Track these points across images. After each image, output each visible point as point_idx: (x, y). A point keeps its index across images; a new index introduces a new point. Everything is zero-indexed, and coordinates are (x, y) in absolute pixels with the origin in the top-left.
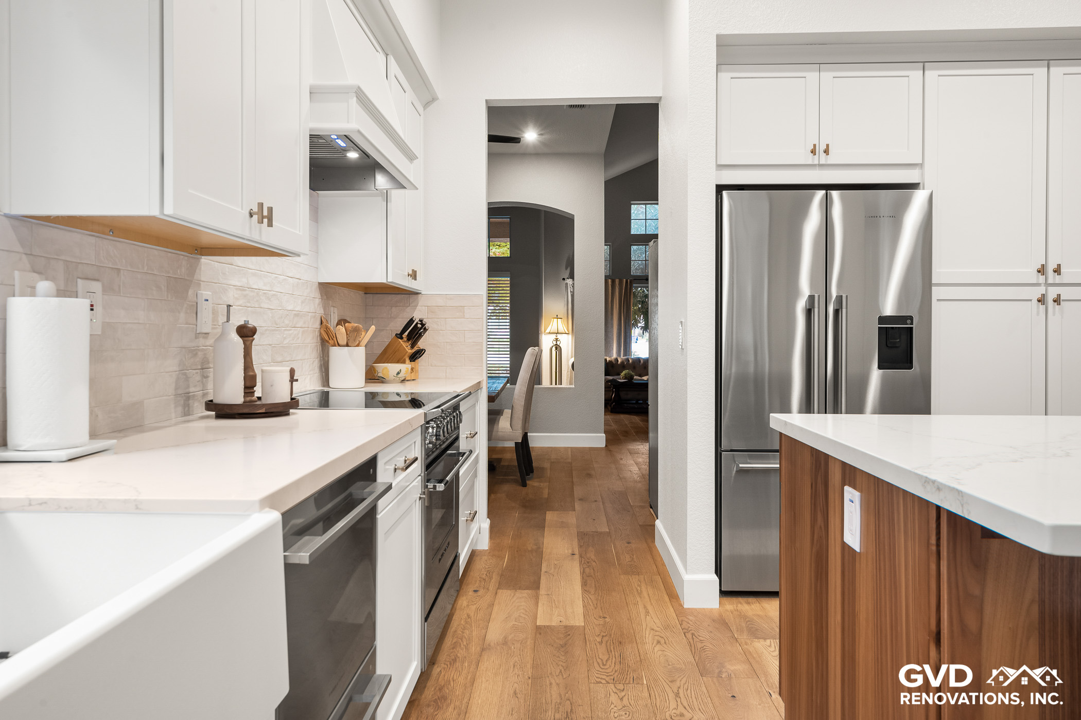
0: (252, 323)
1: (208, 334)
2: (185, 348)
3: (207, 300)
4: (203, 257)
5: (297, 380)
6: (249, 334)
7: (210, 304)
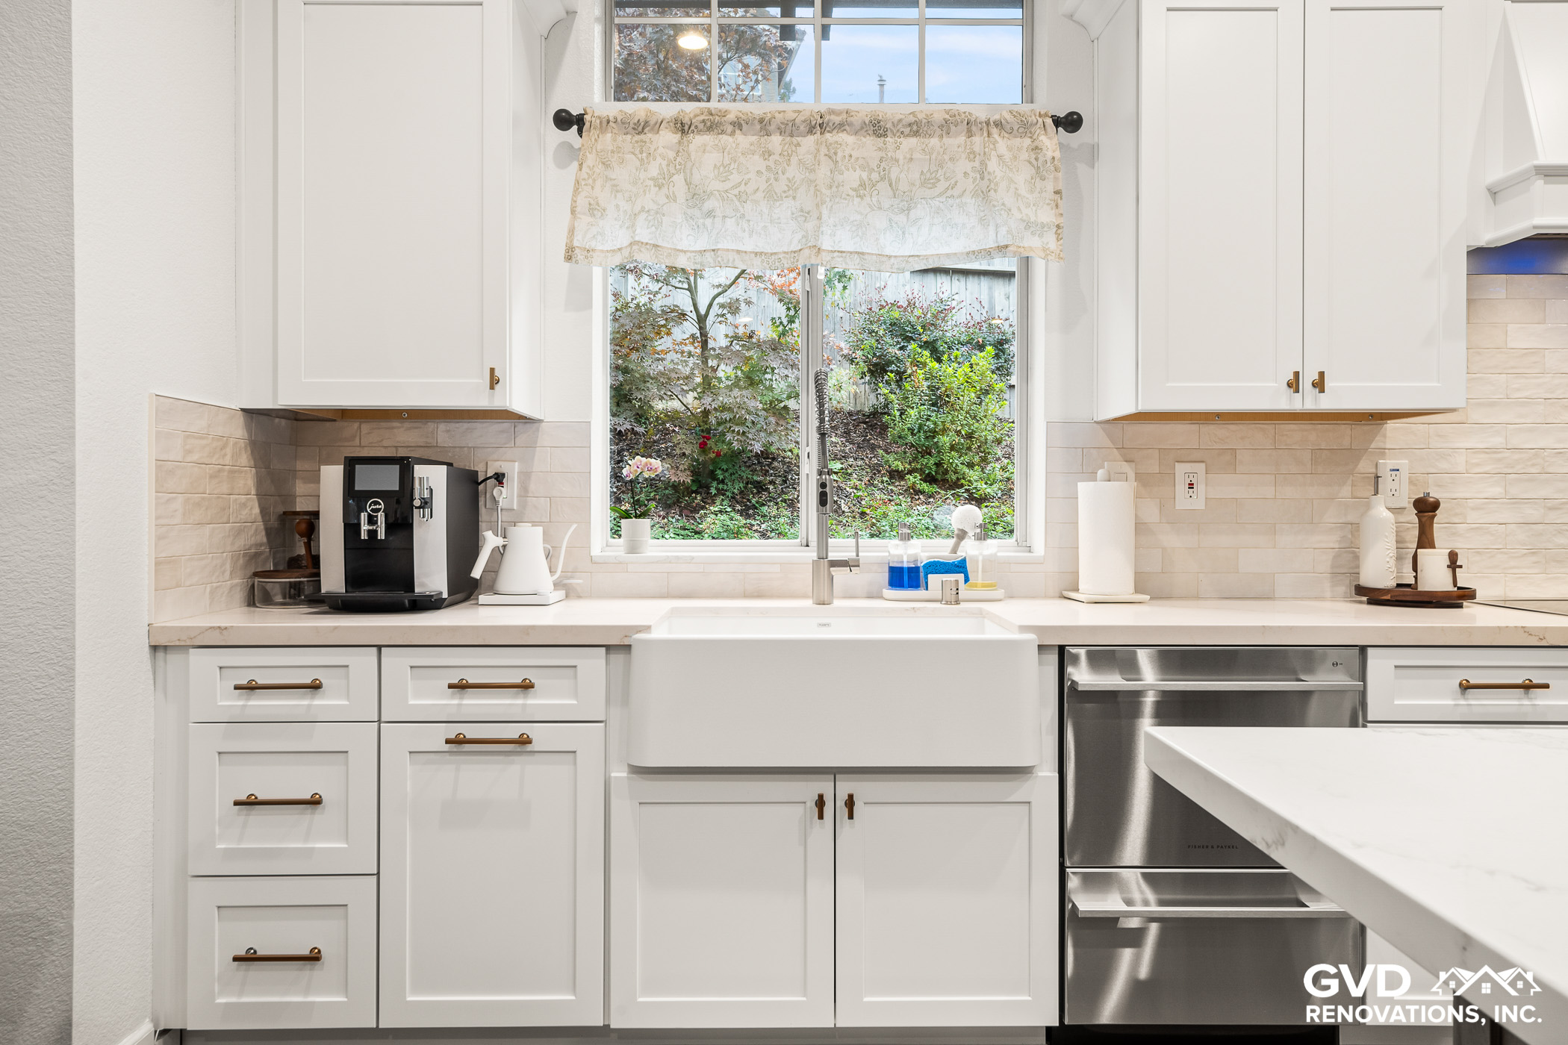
0: (1435, 494)
1: (1405, 508)
2: (1351, 524)
3: (1398, 470)
4: (1388, 422)
5: (1461, 567)
6: (1426, 508)
7: (1404, 474)
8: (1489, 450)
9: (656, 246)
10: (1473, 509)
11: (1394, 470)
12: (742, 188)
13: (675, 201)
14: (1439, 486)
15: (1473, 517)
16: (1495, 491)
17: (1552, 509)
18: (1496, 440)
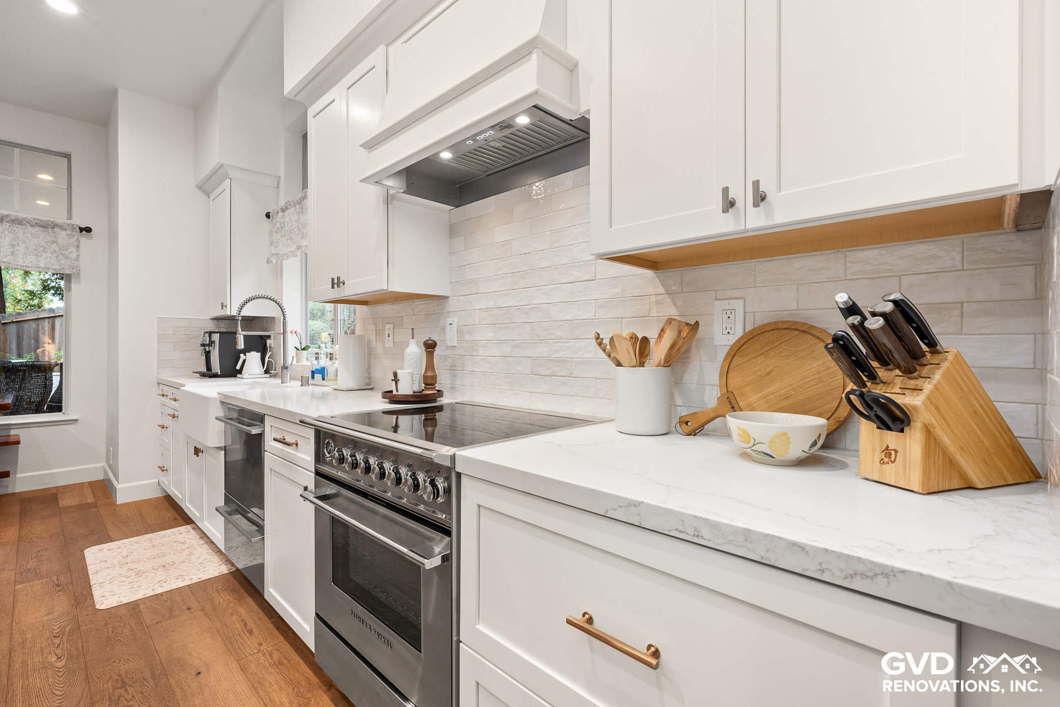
1: (456, 347)
6: (428, 346)
7: (455, 326)
8: (488, 310)
9: (277, 254)
10: (482, 347)
11: (450, 324)
12: (291, 228)
13: (285, 236)
15: (482, 352)
16: (490, 335)
17: (516, 347)
18: (491, 304)
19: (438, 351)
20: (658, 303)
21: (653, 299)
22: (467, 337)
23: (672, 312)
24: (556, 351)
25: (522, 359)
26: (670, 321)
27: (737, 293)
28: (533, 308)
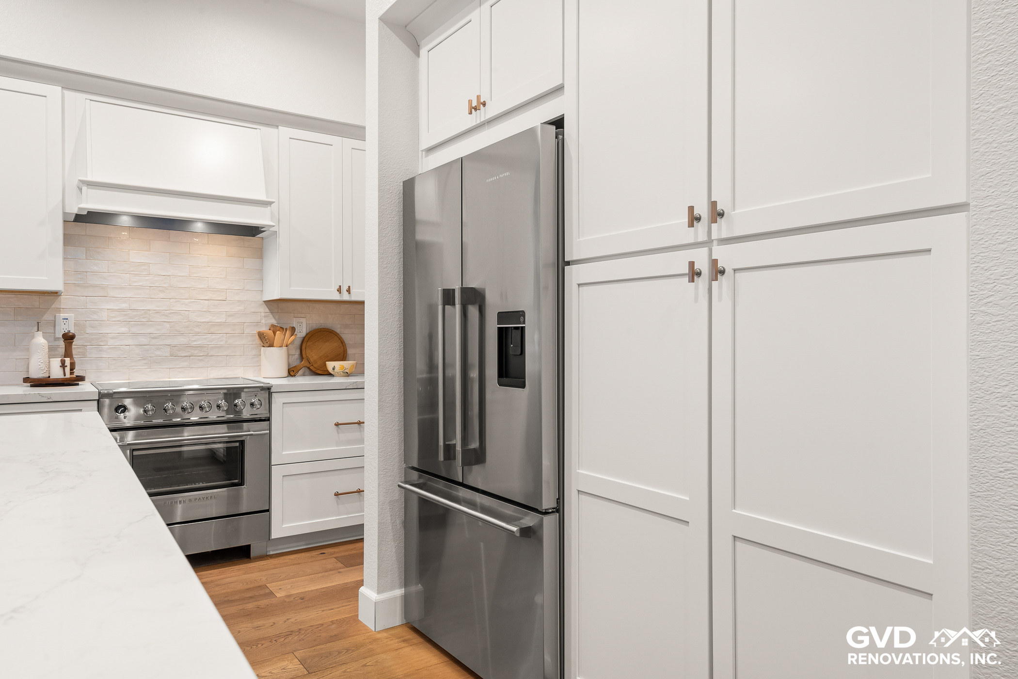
0: (73, 332)
3: (67, 319)
6: (69, 338)
7: (72, 322)
8: (120, 310)
10: (111, 338)
11: (65, 319)
14: (92, 327)
15: (111, 342)
16: (124, 330)
17: (154, 338)
18: (124, 306)
19: (75, 342)
20: (265, 317)
21: (263, 314)
22: (89, 330)
23: (274, 322)
24: (195, 341)
25: (160, 347)
26: (273, 326)
27: (303, 315)
28: (172, 313)
